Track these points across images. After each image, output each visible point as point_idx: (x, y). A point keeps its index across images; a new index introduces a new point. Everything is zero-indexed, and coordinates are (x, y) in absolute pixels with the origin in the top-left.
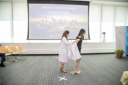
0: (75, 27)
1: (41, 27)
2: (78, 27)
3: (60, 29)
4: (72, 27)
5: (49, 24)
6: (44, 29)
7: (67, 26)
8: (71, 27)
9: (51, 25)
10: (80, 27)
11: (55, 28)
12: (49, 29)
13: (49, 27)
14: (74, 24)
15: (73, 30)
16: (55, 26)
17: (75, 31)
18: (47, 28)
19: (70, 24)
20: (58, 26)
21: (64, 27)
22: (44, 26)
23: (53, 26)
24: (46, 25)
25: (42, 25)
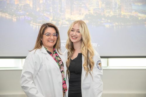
0: (123, 13)
1: (4, 15)
2: (134, 14)
3: (69, 20)
4: (112, 14)
5: (31, 5)
6: (15, 20)
7: (92, 12)
8: (107, 14)
9: (38, 10)
10: (140, 15)
11: (51, 19)
12: (32, 21)
13: (33, 13)
14: (119, 5)
15: (115, 24)
16: (51, 11)
17: (120, 27)
18: (23, 17)
19: (103, 5)
20: (63, 9)
21: (83, 14)
22: (13, 11)
23: (45, 12)
24: (23, 6)
25: (5, 7)
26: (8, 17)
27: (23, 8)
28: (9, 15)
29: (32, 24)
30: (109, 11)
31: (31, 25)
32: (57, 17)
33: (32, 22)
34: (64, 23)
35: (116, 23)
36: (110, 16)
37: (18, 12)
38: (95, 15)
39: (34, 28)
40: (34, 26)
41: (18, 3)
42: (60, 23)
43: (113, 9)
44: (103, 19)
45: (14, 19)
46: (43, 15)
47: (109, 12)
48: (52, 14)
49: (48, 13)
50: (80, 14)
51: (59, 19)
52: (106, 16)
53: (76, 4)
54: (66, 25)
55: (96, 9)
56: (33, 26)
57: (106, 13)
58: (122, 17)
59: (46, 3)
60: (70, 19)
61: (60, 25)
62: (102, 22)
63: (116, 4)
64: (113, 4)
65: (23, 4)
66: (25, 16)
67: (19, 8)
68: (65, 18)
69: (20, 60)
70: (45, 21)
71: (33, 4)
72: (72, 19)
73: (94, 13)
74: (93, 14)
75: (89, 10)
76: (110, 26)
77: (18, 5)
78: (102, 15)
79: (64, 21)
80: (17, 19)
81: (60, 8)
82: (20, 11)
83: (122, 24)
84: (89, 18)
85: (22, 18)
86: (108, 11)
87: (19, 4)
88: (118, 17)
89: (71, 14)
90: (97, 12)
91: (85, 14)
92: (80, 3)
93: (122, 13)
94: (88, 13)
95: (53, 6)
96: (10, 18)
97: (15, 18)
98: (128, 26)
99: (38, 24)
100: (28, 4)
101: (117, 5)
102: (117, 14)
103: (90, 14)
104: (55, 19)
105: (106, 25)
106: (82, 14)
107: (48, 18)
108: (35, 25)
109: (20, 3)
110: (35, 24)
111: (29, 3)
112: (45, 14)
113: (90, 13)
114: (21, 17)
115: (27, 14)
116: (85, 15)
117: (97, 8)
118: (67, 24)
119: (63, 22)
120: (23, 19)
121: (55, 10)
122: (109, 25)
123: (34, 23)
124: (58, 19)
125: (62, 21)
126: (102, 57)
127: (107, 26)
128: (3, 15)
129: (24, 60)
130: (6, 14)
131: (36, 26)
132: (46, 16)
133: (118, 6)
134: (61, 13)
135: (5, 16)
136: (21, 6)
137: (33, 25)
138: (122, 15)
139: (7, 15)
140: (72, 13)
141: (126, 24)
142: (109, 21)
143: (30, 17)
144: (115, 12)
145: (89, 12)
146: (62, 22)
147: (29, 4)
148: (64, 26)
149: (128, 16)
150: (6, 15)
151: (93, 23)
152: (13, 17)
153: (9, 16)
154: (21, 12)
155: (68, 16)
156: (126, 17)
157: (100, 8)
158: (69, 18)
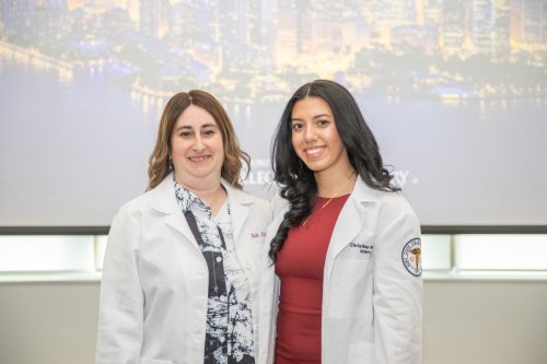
0: (516, 45)
1: (21, 55)
3: (289, 75)
4: (470, 47)
5: (135, 15)
6: (66, 73)
7: (385, 40)
8: (451, 51)
9: (161, 32)
11: (217, 70)
12: (138, 79)
13: (140, 46)
14: (499, 11)
15: (482, 91)
16: (217, 36)
17: (504, 102)
18: (101, 62)
19: (435, 13)
20: (265, 31)
21: (348, 48)
22: (59, 36)
23: (190, 41)
24: (99, 19)
25: (28, 24)
26: (40, 62)
27: (98, 25)
28: (43, 56)
29: (137, 91)
30: (459, 35)
31: (133, 95)
32: (242, 62)
33: (136, 85)
34: (268, 88)
35: (488, 87)
36: (463, 58)
37: (82, 43)
38: (400, 53)
39: (145, 109)
40: (146, 98)
41: (82, 5)
42: (251, 85)
43: (476, 29)
44: (433, 70)
45: (62, 72)
46: (181, 53)
47: (459, 43)
48: (220, 49)
49: (205, 47)
50: (336, 50)
51: (251, 72)
52: (446, 58)
53: (320, 7)
54: (278, 97)
55: (404, 27)
56: (142, 101)
57: (446, 44)
58: (512, 60)
59: (197, 6)
60: (295, 69)
61: (253, 95)
62: (429, 81)
63: (487, 7)
64: (475, 9)
65: (102, 11)
66: (110, 61)
67: (85, 28)
68: (274, 68)
69: (90, 239)
70: (191, 79)
71: (142, 11)
72: (301, 71)
73: (393, 45)
74: (390, 49)
75: (374, 35)
76: (461, 99)
77: (80, 12)
78: (429, 52)
79: (270, 78)
80: (75, 70)
81: (252, 26)
82: (90, 40)
83: (515, 91)
84: (373, 64)
85: (96, 67)
86: (455, 35)
87: (87, 10)
88: (494, 61)
89: (300, 51)
90: (407, 39)
91: (355, 49)
92: (338, 6)
93: (512, 43)
94: (370, 47)
95: (222, 16)
96: (48, 65)
97: (68, 69)
98: (538, 100)
99: (161, 93)
100: (120, 9)
101: (494, 13)
102: (493, 50)
103: (380, 49)
104: (232, 70)
105: (445, 96)
106: (344, 49)
107: (204, 67)
108: (150, 96)
109: (87, 5)
110: (151, 91)
111: (124, 6)
112: (191, 51)
113: (377, 44)
114: (92, 63)
115: (118, 49)
116: (358, 55)
117: (406, 22)
118: (283, 93)
119: (263, 82)
120: (101, 69)
121: (233, 32)
122: (456, 96)
123: (146, 89)
124: (245, 71)
125: (260, 78)
126: (426, 230)
127: (450, 97)
128: (18, 55)
129: (103, 239)
130: (32, 51)
131: (153, 100)
132: (196, 58)
133: (494, 16)
134: (257, 47)
135: (26, 59)
136: (95, 16)
137: (143, 94)
138: (514, 51)
139: (36, 53)
140: (305, 47)
141: (530, 90)
142: (458, 78)
143: (129, 65)
144: (485, 39)
145: (375, 40)
146: (260, 85)
147: (126, 11)
148: (270, 98)
149: (539, 58)
150: (31, 56)
151: (390, 88)
152: (61, 62)
153: (43, 59)
154: (93, 43)
155: (285, 57)
156: (529, 62)
157: (421, 23)
158: (289, 67)
